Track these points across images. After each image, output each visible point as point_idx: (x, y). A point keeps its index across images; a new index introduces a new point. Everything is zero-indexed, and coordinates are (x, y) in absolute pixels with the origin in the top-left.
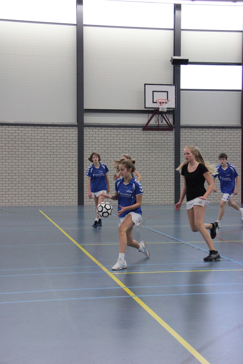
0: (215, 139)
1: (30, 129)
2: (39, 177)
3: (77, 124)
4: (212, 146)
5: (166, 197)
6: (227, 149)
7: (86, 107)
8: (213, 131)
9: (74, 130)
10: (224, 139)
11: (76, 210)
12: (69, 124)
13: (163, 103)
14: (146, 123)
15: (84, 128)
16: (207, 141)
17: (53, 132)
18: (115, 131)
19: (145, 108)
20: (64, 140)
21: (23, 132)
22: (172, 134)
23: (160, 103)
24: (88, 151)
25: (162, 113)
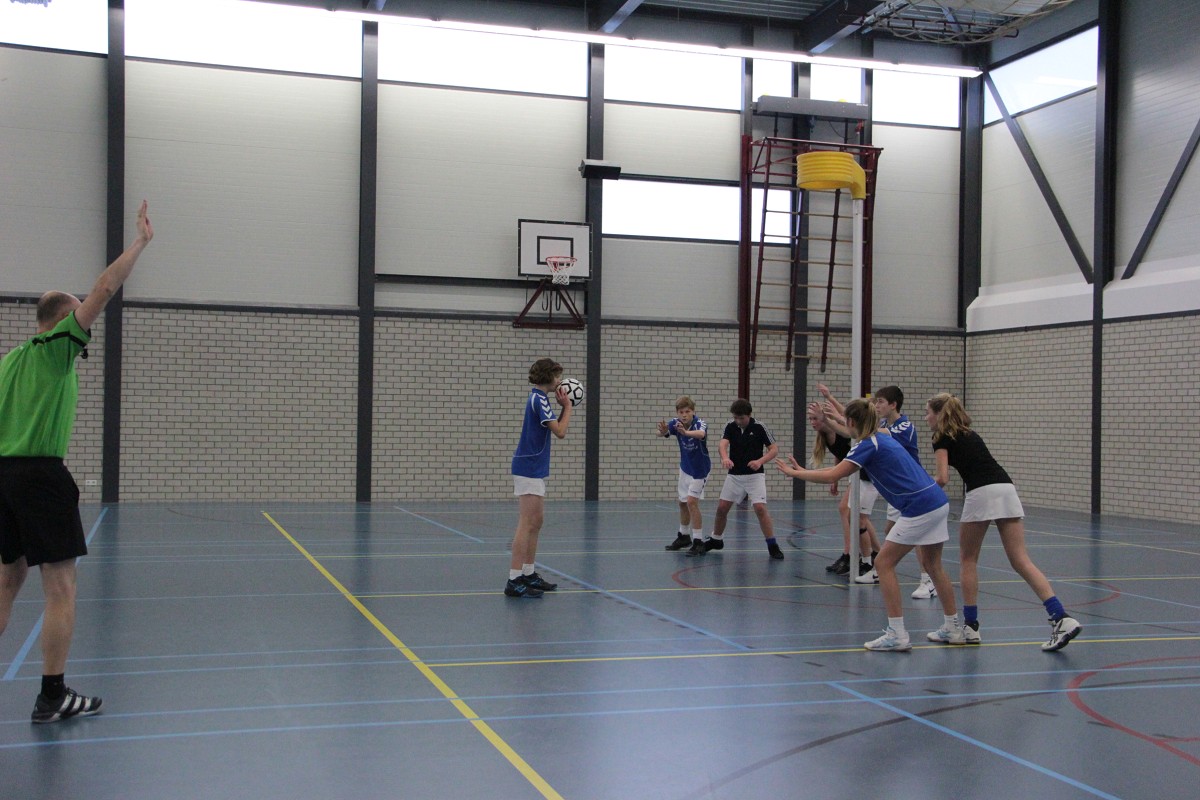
0: (680, 351)
1: (245, 319)
2: (265, 433)
3: (357, 308)
4: (674, 368)
5: (565, 483)
7: (381, 268)
8: (674, 334)
9: (351, 323)
11: (351, 512)
12: (339, 308)
13: (562, 264)
14: (521, 311)
15: (376, 318)
16: (661, 356)
17: (299, 327)
18: (446, 326)
19: (520, 274)
20: (327, 347)
21: (228, 325)
22: (581, 337)
23: (555, 264)
24: (382, 373)
25: (558, 288)
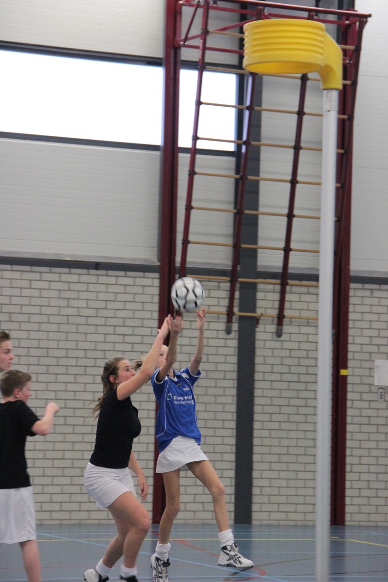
0: (73, 303)
6: (110, 338)
8: (65, 277)
10: (101, 305)
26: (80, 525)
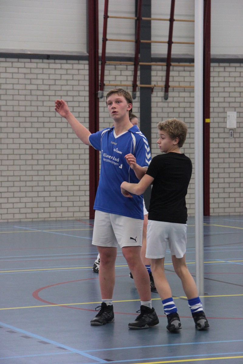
0: (34, 82)
4: (28, 98)
8: (28, 65)
10: (52, 82)
16: (16, 87)
26: (44, 221)
